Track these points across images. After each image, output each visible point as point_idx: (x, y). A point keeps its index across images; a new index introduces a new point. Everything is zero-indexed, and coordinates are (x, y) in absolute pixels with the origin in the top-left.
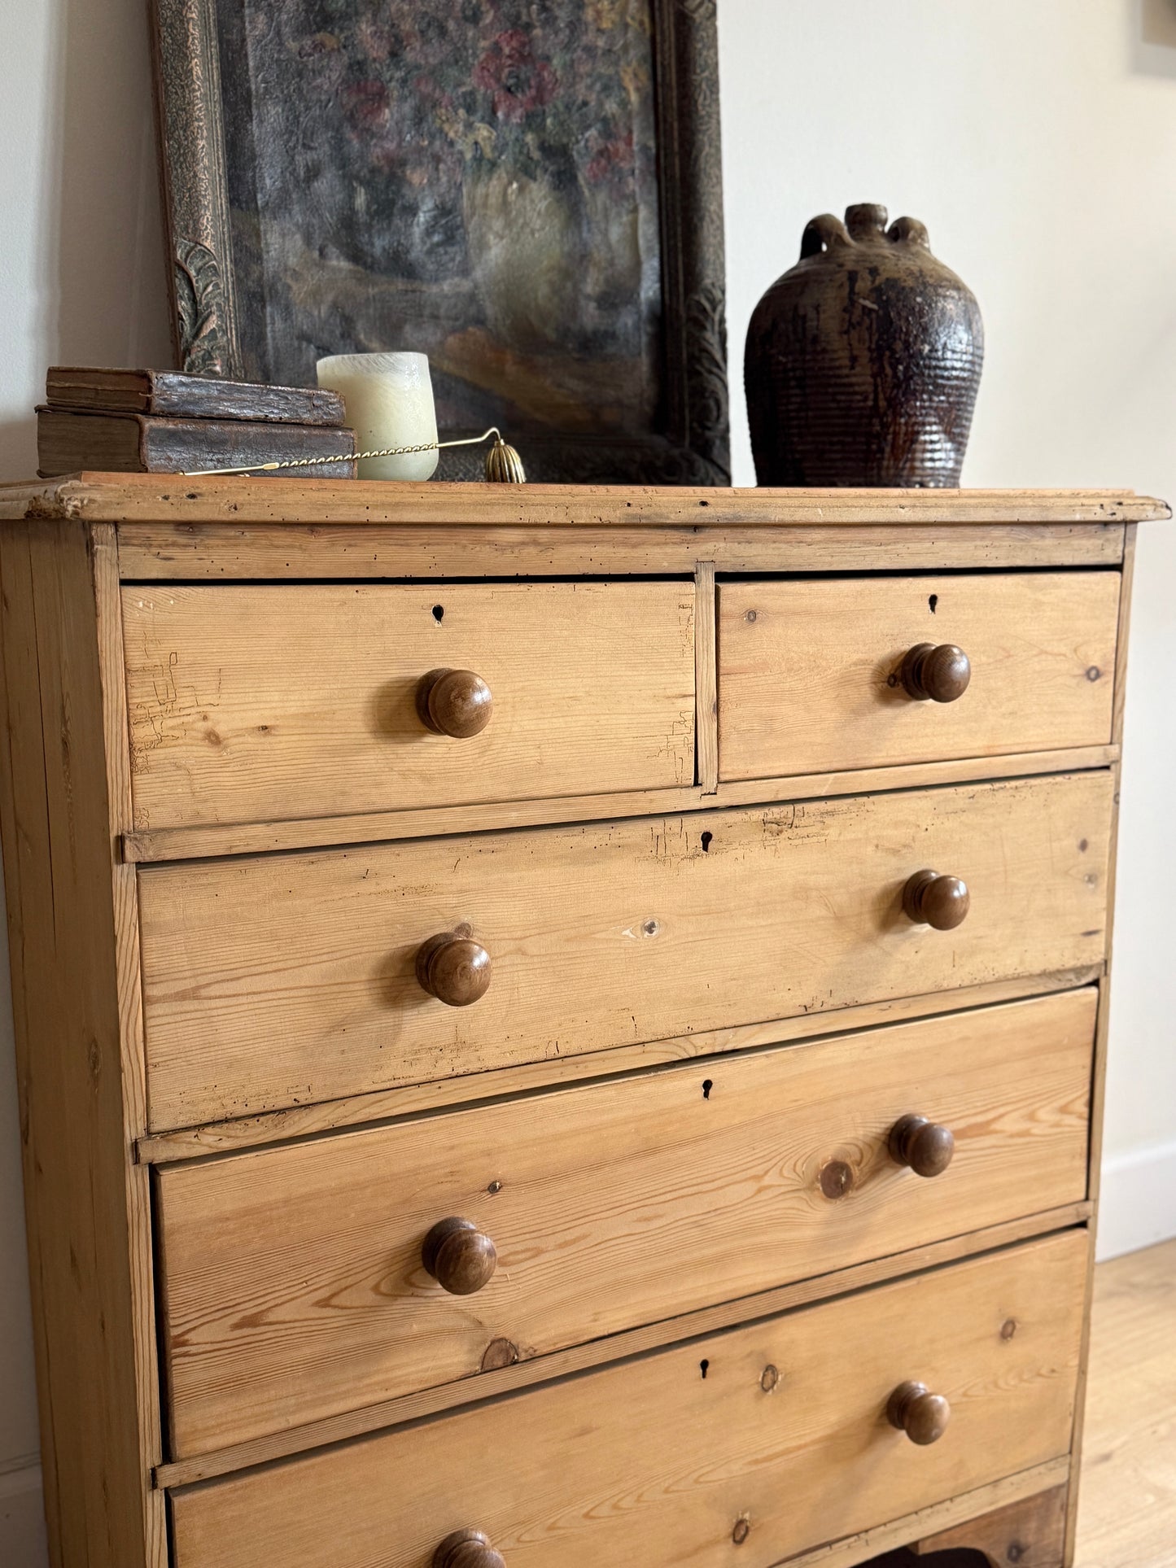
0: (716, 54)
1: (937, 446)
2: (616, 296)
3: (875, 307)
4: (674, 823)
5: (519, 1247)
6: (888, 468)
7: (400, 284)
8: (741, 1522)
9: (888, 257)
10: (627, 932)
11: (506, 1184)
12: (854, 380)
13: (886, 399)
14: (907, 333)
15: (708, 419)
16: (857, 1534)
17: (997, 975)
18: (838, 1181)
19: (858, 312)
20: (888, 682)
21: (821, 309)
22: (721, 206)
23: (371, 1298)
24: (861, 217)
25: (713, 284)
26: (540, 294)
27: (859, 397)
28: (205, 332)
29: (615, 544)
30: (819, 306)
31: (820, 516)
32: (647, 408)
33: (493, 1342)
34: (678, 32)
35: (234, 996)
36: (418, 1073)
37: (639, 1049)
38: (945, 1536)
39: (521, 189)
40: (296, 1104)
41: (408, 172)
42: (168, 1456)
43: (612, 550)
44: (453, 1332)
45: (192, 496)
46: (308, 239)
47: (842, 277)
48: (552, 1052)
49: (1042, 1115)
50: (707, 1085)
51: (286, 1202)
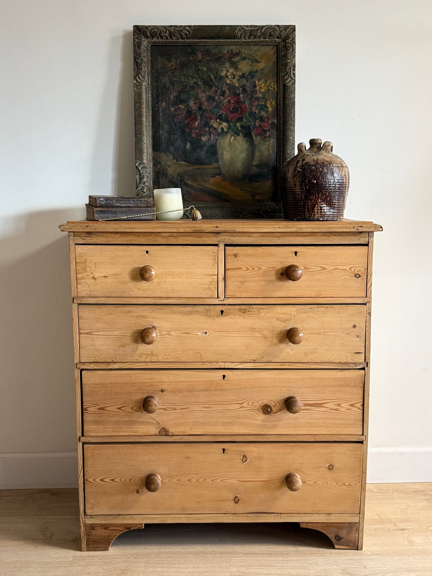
0: (294, 95)
1: (324, 208)
2: (262, 164)
3: (301, 170)
4: (212, 307)
5: (169, 407)
7: (198, 166)
8: (236, 497)
10: (199, 333)
11: (166, 391)
12: (296, 190)
13: (304, 196)
14: (309, 178)
16: (278, 513)
17: (321, 361)
18: (267, 410)
19: (297, 172)
20: (281, 275)
21: (289, 171)
23: (131, 410)
24: (314, 142)
27: (297, 195)
28: (142, 183)
33: (162, 428)
34: (283, 90)
35: (99, 335)
36: (142, 359)
37: (203, 363)
38: (310, 524)
39: (235, 138)
40: (112, 362)
41: (202, 138)
44: (152, 423)
45: (87, 226)
46: (174, 157)
47: (296, 162)
48: (177, 360)
49: (343, 405)
50: (224, 376)
51: (110, 383)
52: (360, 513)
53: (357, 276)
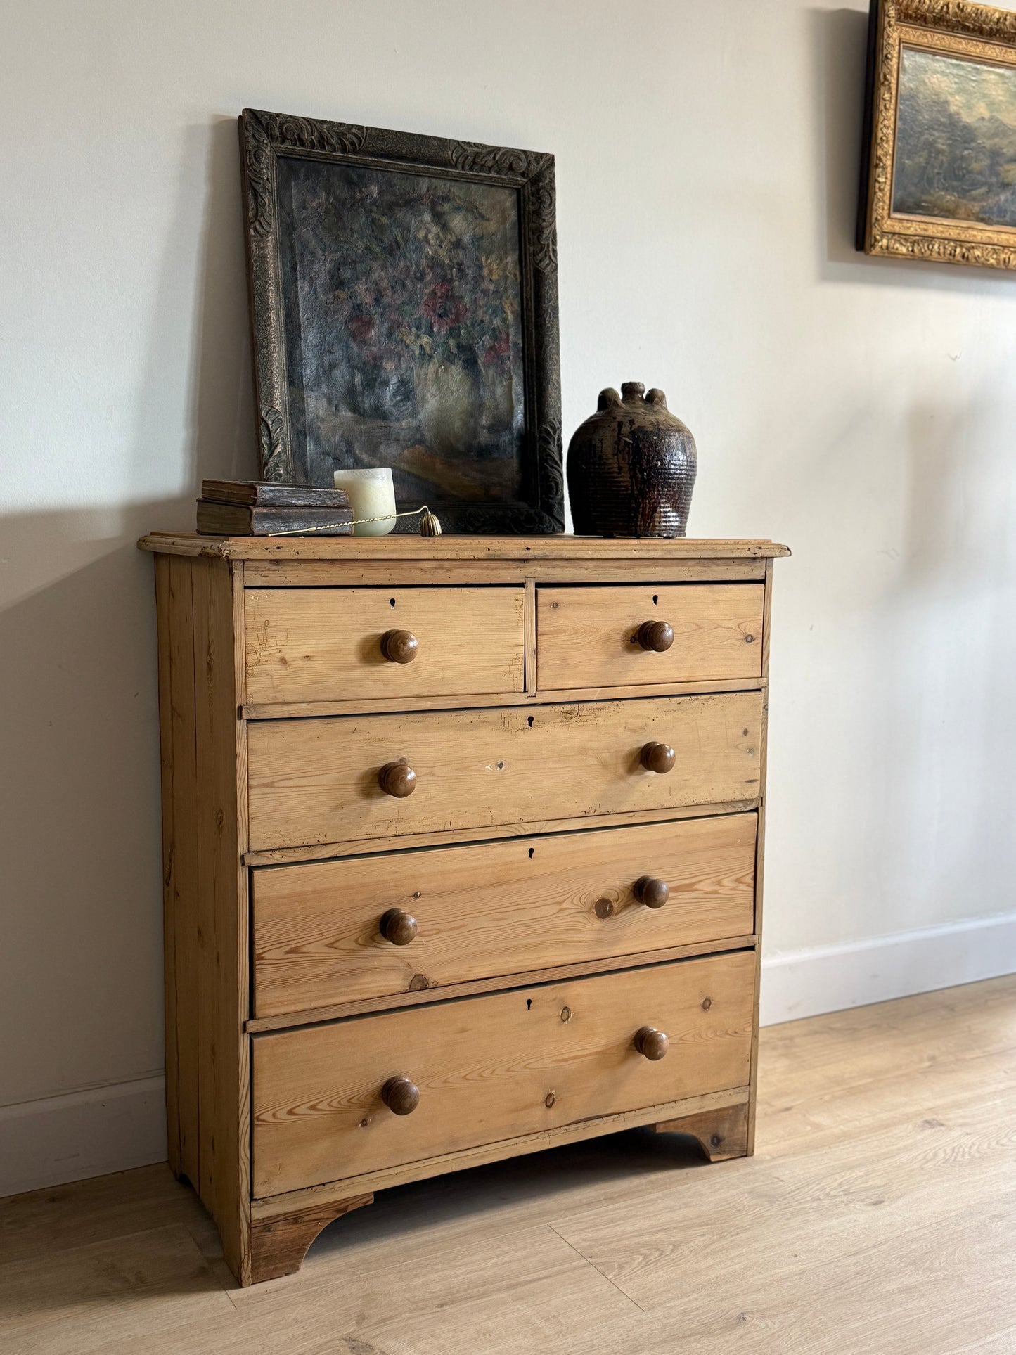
0: (557, 292)
1: (669, 514)
2: (500, 425)
3: (631, 441)
4: (513, 711)
5: (430, 928)
6: (640, 526)
7: (379, 423)
8: (550, 1095)
9: (639, 414)
10: (488, 767)
11: (424, 894)
12: (621, 479)
13: (638, 490)
14: (649, 456)
15: (551, 494)
16: (618, 1114)
17: (695, 802)
18: (605, 909)
19: (622, 444)
20: (631, 641)
21: (603, 442)
22: (559, 375)
23: (354, 946)
24: (630, 389)
25: (554, 419)
26: (456, 426)
27: (623, 489)
28: (275, 453)
29: (482, 569)
30: (602, 439)
31: (590, 555)
32: (516, 487)
33: (415, 976)
34: (535, 280)
35: (291, 787)
36: (380, 832)
37: (494, 828)
38: (672, 1124)
39: (446, 370)
40: (319, 843)
41: (384, 364)
42: (252, 1016)
43: (481, 571)
44: (394, 968)
45: (278, 548)
46: (330, 402)
47: (615, 425)
48: (448, 827)
49: (725, 882)
50: (531, 851)
51: (313, 892)
52: (749, 1085)
53: (749, 639)
